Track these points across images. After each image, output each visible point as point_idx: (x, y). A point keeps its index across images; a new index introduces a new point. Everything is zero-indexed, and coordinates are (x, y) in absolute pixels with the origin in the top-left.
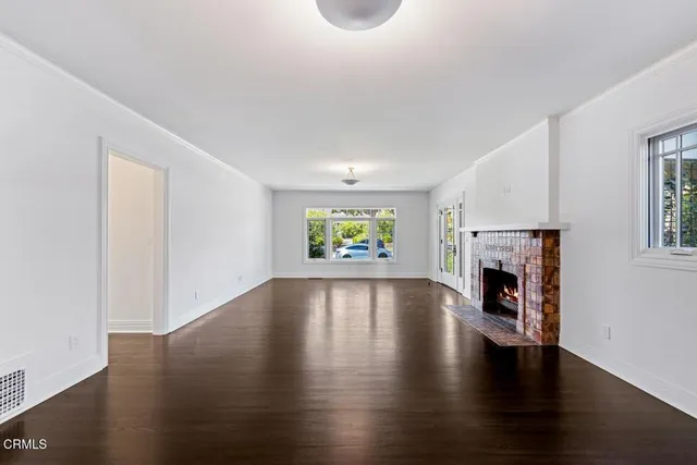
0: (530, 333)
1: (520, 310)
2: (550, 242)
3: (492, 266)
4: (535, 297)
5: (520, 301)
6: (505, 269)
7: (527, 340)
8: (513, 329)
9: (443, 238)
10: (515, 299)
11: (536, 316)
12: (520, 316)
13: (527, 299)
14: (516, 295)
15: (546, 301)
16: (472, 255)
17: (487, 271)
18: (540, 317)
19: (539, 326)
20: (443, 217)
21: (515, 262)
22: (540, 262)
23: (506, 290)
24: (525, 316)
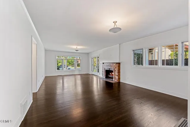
0: (116, 80)
1: (114, 77)
2: (119, 65)
3: (108, 69)
4: (117, 74)
5: (114, 75)
6: (110, 70)
7: (116, 81)
8: (113, 80)
9: (93, 64)
10: (113, 75)
11: (117, 77)
12: (114, 78)
13: (115, 75)
14: (113, 74)
15: (119, 74)
16: (103, 68)
17: (106, 70)
18: (118, 77)
19: (117, 79)
20: (93, 59)
21: (113, 68)
22: (118, 68)
23: (110, 74)
24: (115, 78)
